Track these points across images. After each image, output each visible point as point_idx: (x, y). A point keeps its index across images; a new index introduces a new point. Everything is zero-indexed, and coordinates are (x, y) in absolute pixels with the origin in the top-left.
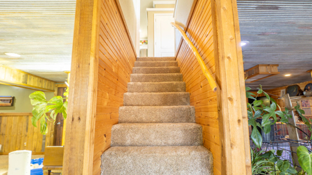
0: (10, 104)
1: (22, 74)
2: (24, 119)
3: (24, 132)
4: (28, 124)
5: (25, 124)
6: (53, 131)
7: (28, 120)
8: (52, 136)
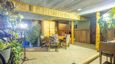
0: (76, 27)
1: (80, 17)
2: (80, 31)
3: (80, 35)
4: (81, 33)
5: (80, 33)
6: (90, 36)
7: (81, 32)
8: (90, 38)
